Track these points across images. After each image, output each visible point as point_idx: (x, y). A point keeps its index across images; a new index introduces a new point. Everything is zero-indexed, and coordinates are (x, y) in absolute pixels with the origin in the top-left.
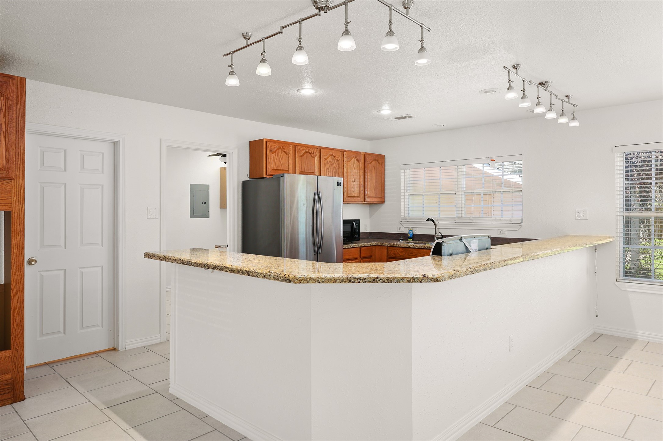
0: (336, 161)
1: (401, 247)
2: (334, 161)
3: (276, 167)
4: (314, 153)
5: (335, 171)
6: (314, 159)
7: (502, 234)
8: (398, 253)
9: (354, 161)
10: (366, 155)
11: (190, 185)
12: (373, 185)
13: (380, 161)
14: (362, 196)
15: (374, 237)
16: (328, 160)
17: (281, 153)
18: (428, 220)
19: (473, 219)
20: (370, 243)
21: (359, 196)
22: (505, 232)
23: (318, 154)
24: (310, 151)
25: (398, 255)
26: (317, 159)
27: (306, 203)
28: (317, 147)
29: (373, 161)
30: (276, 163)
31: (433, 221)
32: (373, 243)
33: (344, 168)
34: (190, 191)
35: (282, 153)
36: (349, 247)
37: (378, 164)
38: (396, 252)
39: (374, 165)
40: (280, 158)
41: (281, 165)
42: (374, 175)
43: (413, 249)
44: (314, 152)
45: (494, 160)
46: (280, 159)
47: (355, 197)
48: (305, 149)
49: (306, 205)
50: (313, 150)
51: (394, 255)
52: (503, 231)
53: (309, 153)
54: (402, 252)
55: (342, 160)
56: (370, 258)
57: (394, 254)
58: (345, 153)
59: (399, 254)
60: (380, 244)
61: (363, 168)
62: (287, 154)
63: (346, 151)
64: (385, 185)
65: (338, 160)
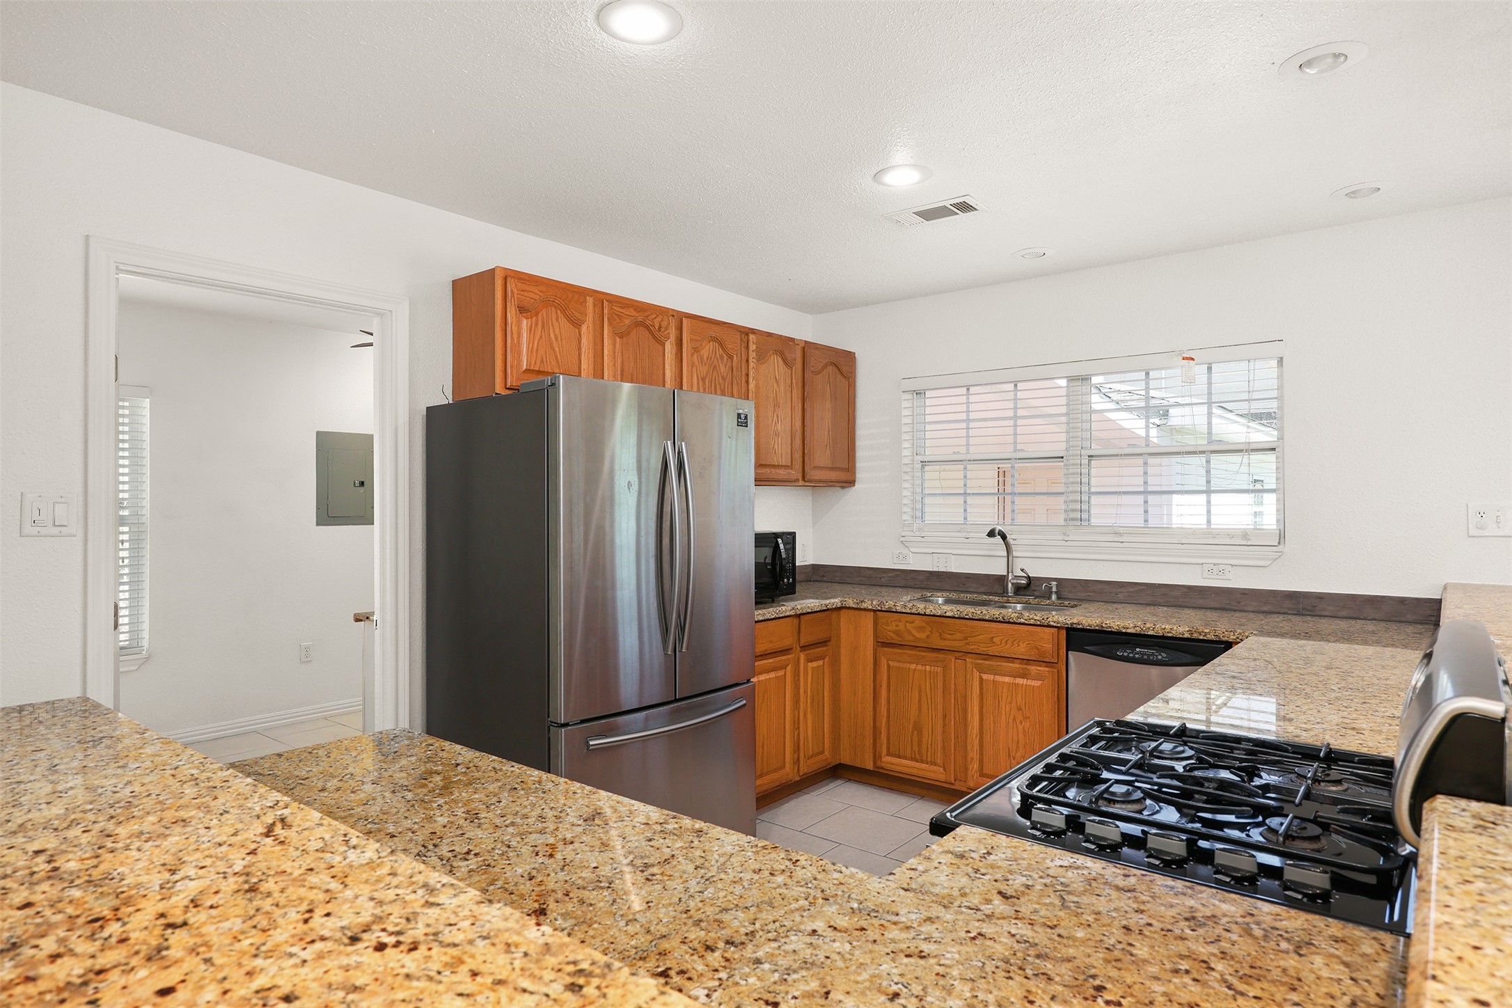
0: (727, 360)
1: (919, 614)
2: (722, 357)
3: (538, 363)
4: (663, 330)
5: (722, 387)
6: (660, 348)
7: (1217, 577)
8: (910, 633)
9: (775, 362)
10: (808, 348)
11: (318, 433)
12: (826, 433)
13: (844, 369)
14: (798, 465)
15: (825, 579)
16: (705, 353)
17: (554, 321)
18: (991, 534)
19: (1121, 530)
20: (827, 602)
21: (790, 464)
22: (1226, 572)
23: (673, 332)
24: (648, 322)
25: (911, 638)
26: (669, 347)
27: (635, 480)
28: (671, 313)
29: (825, 366)
30: (537, 350)
31: (1004, 537)
32: (832, 601)
33: (747, 382)
34: (318, 450)
35: (557, 320)
36: (768, 616)
37: (839, 376)
38: (901, 627)
39: (829, 378)
40: (552, 336)
41: (556, 358)
42: (828, 405)
43: (958, 621)
44: (660, 327)
45: (1193, 359)
46: (554, 340)
47: (778, 466)
48: (634, 313)
49: (635, 487)
50: (659, 319)
51: (895, 637)
52: (1221, 567)
53: (647, 328)
54: (921, 629)
55: (744, 358)
56: (826, 646)
57: (897, 633)
58: (752, 337)
59: (914, 636)
60: (854, 603)
61: (800, 384)
62: (577, 324)
63: (753, 331)
64: (857, 438)
65: (731, 357)
